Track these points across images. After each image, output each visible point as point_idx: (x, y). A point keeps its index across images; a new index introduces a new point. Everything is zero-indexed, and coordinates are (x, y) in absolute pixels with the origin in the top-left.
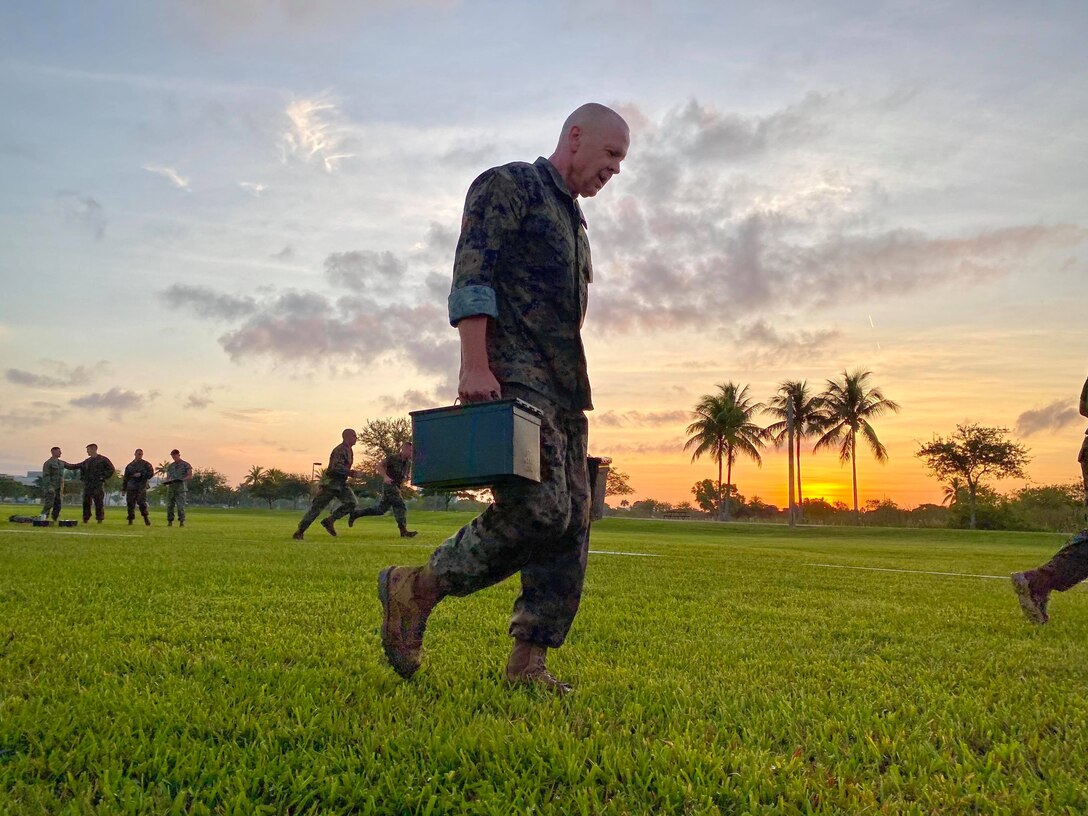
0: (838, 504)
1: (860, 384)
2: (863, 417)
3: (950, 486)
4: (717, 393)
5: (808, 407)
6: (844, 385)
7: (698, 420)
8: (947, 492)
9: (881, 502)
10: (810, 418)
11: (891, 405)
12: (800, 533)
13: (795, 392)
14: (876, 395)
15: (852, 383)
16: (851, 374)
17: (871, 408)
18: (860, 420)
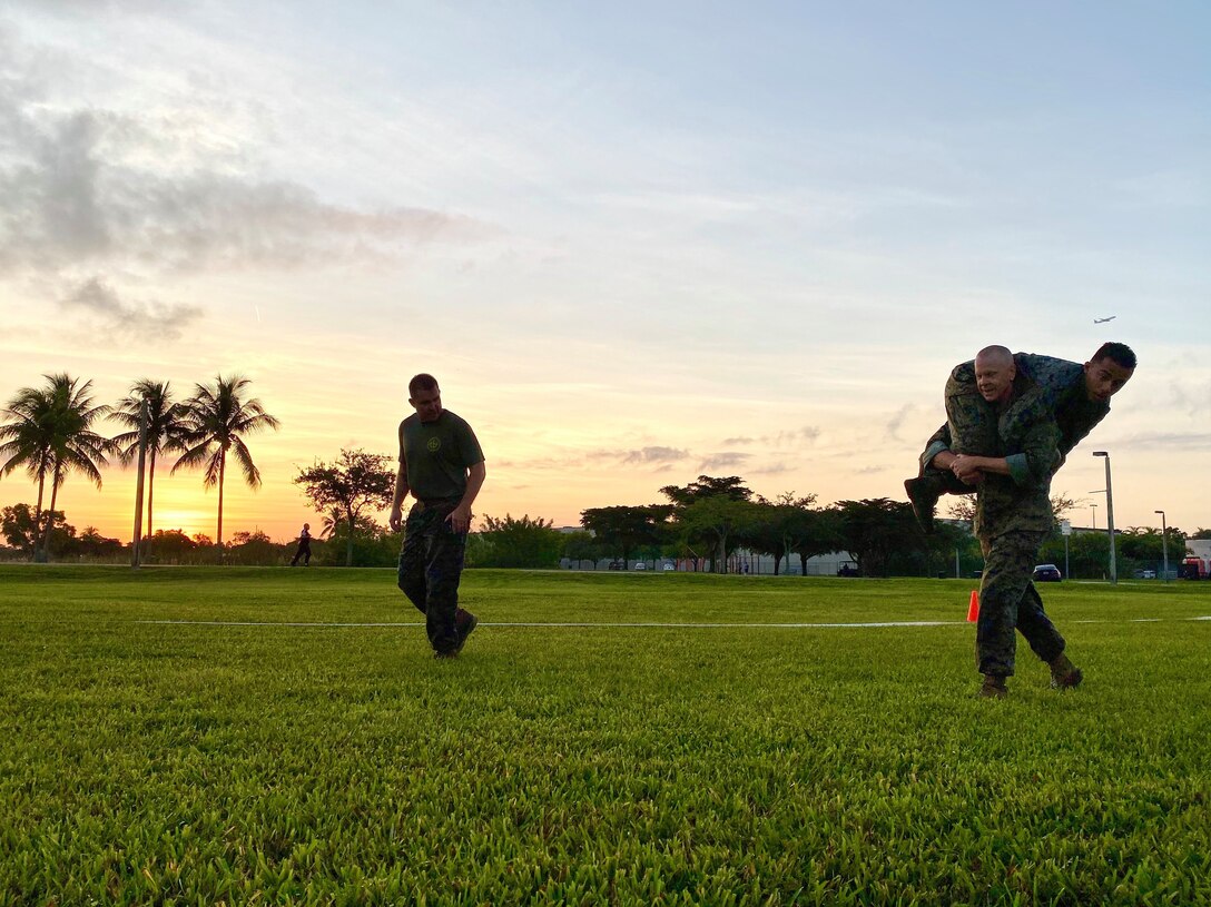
0: (198, 537)
1: (236, 392)
2: (236, 433)
3: (331, 517)
4: (43, 386)
5: (169, 416)
6: (216, 393)
7: (11, 422)
8: (327, 523)
9: (252, 534)
10: (171, 429)
11: (270, 421)
12: (145, 575)
13: (154, 394)
14: (254, 407)
15: (226, 390)
16: (226, 379)
17: (247, 422)
18: (233, 436)
